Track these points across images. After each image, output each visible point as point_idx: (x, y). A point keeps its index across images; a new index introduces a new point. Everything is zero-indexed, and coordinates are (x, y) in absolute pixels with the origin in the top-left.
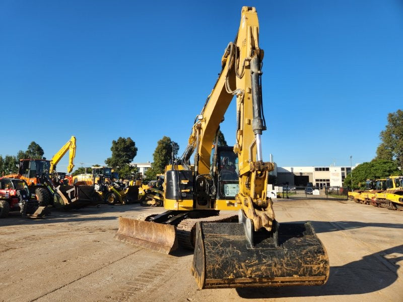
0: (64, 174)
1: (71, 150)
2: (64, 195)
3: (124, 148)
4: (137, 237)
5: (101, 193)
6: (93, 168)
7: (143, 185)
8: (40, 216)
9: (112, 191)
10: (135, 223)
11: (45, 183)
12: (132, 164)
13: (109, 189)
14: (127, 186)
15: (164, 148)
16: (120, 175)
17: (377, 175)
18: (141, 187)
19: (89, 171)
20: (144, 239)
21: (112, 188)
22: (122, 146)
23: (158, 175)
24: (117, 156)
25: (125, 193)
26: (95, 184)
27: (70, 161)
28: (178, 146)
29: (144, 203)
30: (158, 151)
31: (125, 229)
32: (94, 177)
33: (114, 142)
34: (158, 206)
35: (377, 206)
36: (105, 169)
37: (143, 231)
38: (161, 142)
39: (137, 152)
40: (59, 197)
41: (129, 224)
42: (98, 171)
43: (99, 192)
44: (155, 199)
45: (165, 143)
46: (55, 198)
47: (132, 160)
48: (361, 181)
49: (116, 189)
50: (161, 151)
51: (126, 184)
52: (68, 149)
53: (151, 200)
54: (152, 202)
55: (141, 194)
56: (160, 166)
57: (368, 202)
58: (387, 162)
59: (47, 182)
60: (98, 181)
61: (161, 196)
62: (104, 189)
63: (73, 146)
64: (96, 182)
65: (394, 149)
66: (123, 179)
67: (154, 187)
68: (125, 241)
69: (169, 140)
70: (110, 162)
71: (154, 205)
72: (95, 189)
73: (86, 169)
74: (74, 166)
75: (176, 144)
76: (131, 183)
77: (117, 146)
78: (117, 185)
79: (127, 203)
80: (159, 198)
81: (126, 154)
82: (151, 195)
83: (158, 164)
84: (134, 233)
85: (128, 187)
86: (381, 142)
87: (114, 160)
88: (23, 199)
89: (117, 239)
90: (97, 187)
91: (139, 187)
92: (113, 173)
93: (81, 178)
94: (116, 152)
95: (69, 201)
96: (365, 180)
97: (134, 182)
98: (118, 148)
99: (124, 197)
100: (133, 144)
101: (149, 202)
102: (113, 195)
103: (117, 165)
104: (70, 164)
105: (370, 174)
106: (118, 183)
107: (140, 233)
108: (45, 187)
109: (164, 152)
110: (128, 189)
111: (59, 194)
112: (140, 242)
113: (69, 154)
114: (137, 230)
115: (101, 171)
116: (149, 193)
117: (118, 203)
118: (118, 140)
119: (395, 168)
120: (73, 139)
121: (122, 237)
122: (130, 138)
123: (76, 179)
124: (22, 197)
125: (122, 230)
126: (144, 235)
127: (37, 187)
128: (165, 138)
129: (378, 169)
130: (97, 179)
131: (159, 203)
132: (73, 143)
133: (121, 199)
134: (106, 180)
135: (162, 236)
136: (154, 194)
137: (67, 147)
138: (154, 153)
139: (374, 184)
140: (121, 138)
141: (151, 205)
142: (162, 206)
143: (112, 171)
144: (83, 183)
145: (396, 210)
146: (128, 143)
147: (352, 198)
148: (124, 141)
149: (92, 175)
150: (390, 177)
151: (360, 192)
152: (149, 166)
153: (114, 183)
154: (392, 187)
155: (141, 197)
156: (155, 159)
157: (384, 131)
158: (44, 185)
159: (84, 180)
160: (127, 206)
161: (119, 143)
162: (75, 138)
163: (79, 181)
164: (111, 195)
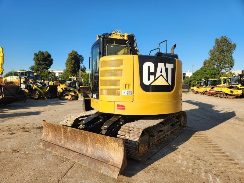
3: (43, 58)
4: (66, 146)
5: (27, 91)
6: (19, 71)
7: (61, 85)
9: (36, 89)
10: (62, 130)
12: (50, 70)
13: (34, 88)
14: (47, 85)
15: (73, 59)
16: (41, 77)
17: (207, 77)
18: (59, 86)
19: (16, 74)
20: (77, 150)
21: (36, 87)
22: (42, 57)
23: (70, 77)
24: (39, 64)
25: (47, 90)
26: (21, 84)
28: (83, 58)
29: (62, 97)
30: (69, 61)
31: (50, 135)
32: (20, 78)
33: (35, 54)
34: (73, 100)
35: (211, 96)
36: (29, 73)
37: (74, 141)
38: (71, 55)
39: (53, 62)
41: (56, 130)
42: (23, 74)
43: (25, 90)
44: (71, 95)
45: (73, 55)
47: (50, 68)
48: (197, 81)
49: (39, 87)
50: (71, 61)
51: (47, 84)
53: (68, 95)
54: (69, 97)
55: (60, 91)
56: (71, 72)
57: (205, 93)
58: (213, 69)
60: (24, 81)
61: (75, 92)
62: (29, 87)
63: (1, 54)
64: (22, 82)
65: (216, 61)
66: (44, 80)
67: (70, 85)
68: (52, 150)
69: (76, 53)
70: (33, 68)
71: (71, 99)
73: (13, 72)
74: (4, 70)
75: (81, 56)
76: (51, 83)
77: (38, 57)
78: (40, 85)
79: (48, 98)
80: (73, 94)
81: (45, 63)
82: (67, 92)
83: (69, 70)
84: (62, 142)
85: (49, 86)
86: (210, 57)
87: (36, 67)
89: (41, 146)
90: (23, 86)
91: (57, 86)
92: (35, 76)
93: (9, 79)
94: (37, 62)
96: (200, 80)
97: (53, 83)
98: (39, 59)
99: (46, 93)
100: (49, 56)
101: (66, 97)
102: (37, 92)
103: (39, 71)
105: (203, 76)
106: (41, 83)
107: (71, 142)
109: (73, 62)
110: (48, 87)
112: (72, 154)
114: (66, 137)
115: (25, 74)
116: (66, 91)
117: (41, 98)
118: (38, 53)
119: (218, 72)
121: (48, 144)
122: (47, 52)
123: (6, 80)
125: (47, 135)
126: (77, 146)
128: (73, 51)
129: (208, 73)
130: (23, 80)
131: (74, 98)
132: (1, 52)
133: (44, 96)
134: (30, 81)
135: (102, 150)
136: (70, 91)
138: (66, 62)
139: (206, 82)
140: (40, 51)
141: (68, 99)
142: (77, 99)
143: (35, 74)
144: (11, 83)
145: (227, 98)
146: (46, 55)
147: (193, 91)
148: (43, 53)
149: (18, 77)
150: (221, 78)
151: (198, 87)
152: (62, 72)
153: (37, 83)
154: (221, 84)
155: (59, 94)
156: (67, 67)
157: (212, 50)
159: (12, 81)
160: (49, 100)
161: (39, 55)
162: (2, 48)
163: (8, 81)
164: (35, 92)
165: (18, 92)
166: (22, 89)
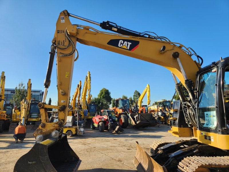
0: (146, 106)
1: (148, 92)
2: (133, 119)
5: (162, 117)
6: (158, 101)
8: (117, 132)
11: (126, 112)
13: (167, 115)
26: (158, 111)
27: (148, 98)
40: (130, 120)
42: (160, 103)
43: (161, 117)
46: (129, 121)
52: (146, 92)
59: (127, 111)
62: (164, 114)
63: (148, 90)
64: (159, 110)
72: (159, 114)
74: (150, 101)
88: (110, 121)
90: (160, 114)
95: (136, 123)
104: (148, 100)
108: (126, 114)
111: (130, 119)
113: (147, 95)
120: (148, 86)
123: (150, 108)
124: (110, 120)
127: (122, 114)
130: (160, 108)
132: (148, 88)
137: (145, 91)
143: (172, 103)
144: (153, 111)
158: (126, 113)
159: (154, 109)
162: (149, 85)
163: (152, 109)
164: (168, 119)
165: (152, 118)
166: (159, 115)
